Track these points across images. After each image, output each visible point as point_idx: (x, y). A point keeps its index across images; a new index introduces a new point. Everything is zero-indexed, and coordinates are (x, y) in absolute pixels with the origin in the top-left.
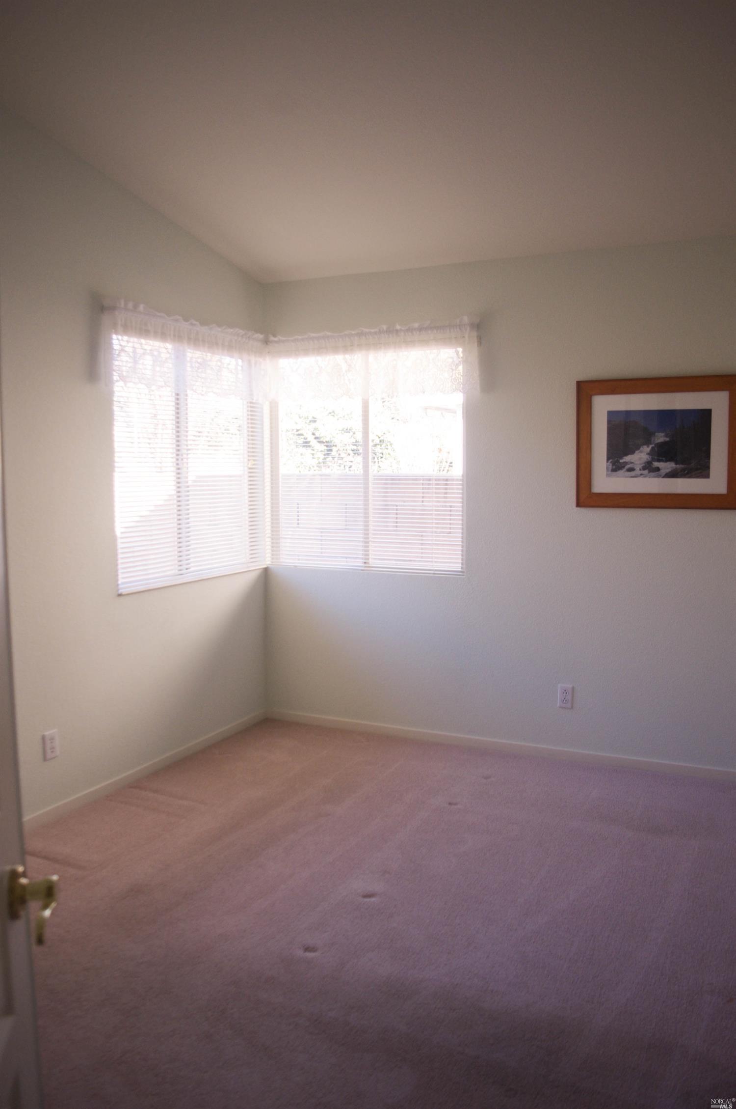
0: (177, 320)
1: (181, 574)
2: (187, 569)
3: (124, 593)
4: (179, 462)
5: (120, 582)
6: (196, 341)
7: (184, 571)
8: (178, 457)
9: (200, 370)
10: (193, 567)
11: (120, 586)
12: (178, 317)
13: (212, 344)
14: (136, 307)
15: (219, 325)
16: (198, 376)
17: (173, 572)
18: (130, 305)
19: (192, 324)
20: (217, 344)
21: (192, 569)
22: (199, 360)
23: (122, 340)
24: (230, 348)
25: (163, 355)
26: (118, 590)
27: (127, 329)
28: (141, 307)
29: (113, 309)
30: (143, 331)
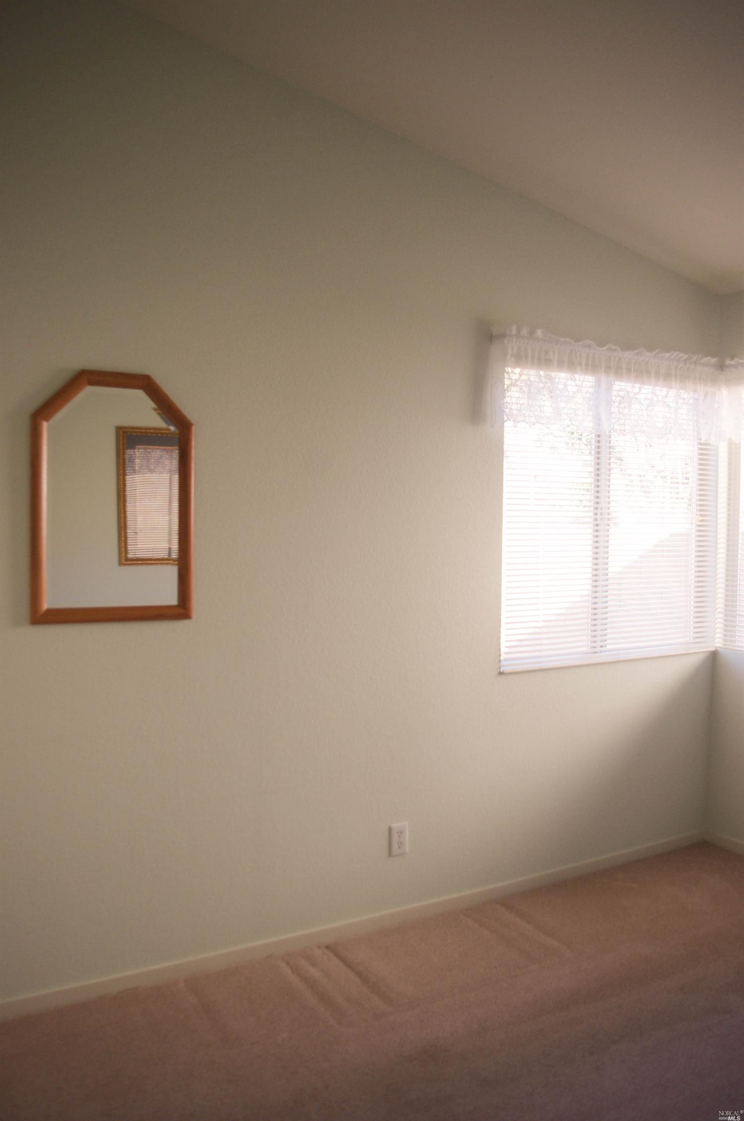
0: (589, 346)
1: (595, 653)
2: (601, 647)
3: (506, 671)
4: (598, 517)
5: (502, 658)
6: (618, 370)
7: (599, 649)
8: (596, 511)
9: (622, 406)
10: (610, 644)
11: (503, 663)
12: (588, 342)
13: (640, 373)
14: (532, 333)
15: (650, 350)
16: (619, 413)
17: (585, 649)
18: (525, 331)
19: (610, 349)
20: (648, 372)
21: (609, 647)
22: (622, 393)
23: (512, 372)
24: (666, 376)
25: (569, 388)
26: (500, 667)
27: (520, 359)
28: (539, 333)
29: (503, 336)
30: (543, 361)
